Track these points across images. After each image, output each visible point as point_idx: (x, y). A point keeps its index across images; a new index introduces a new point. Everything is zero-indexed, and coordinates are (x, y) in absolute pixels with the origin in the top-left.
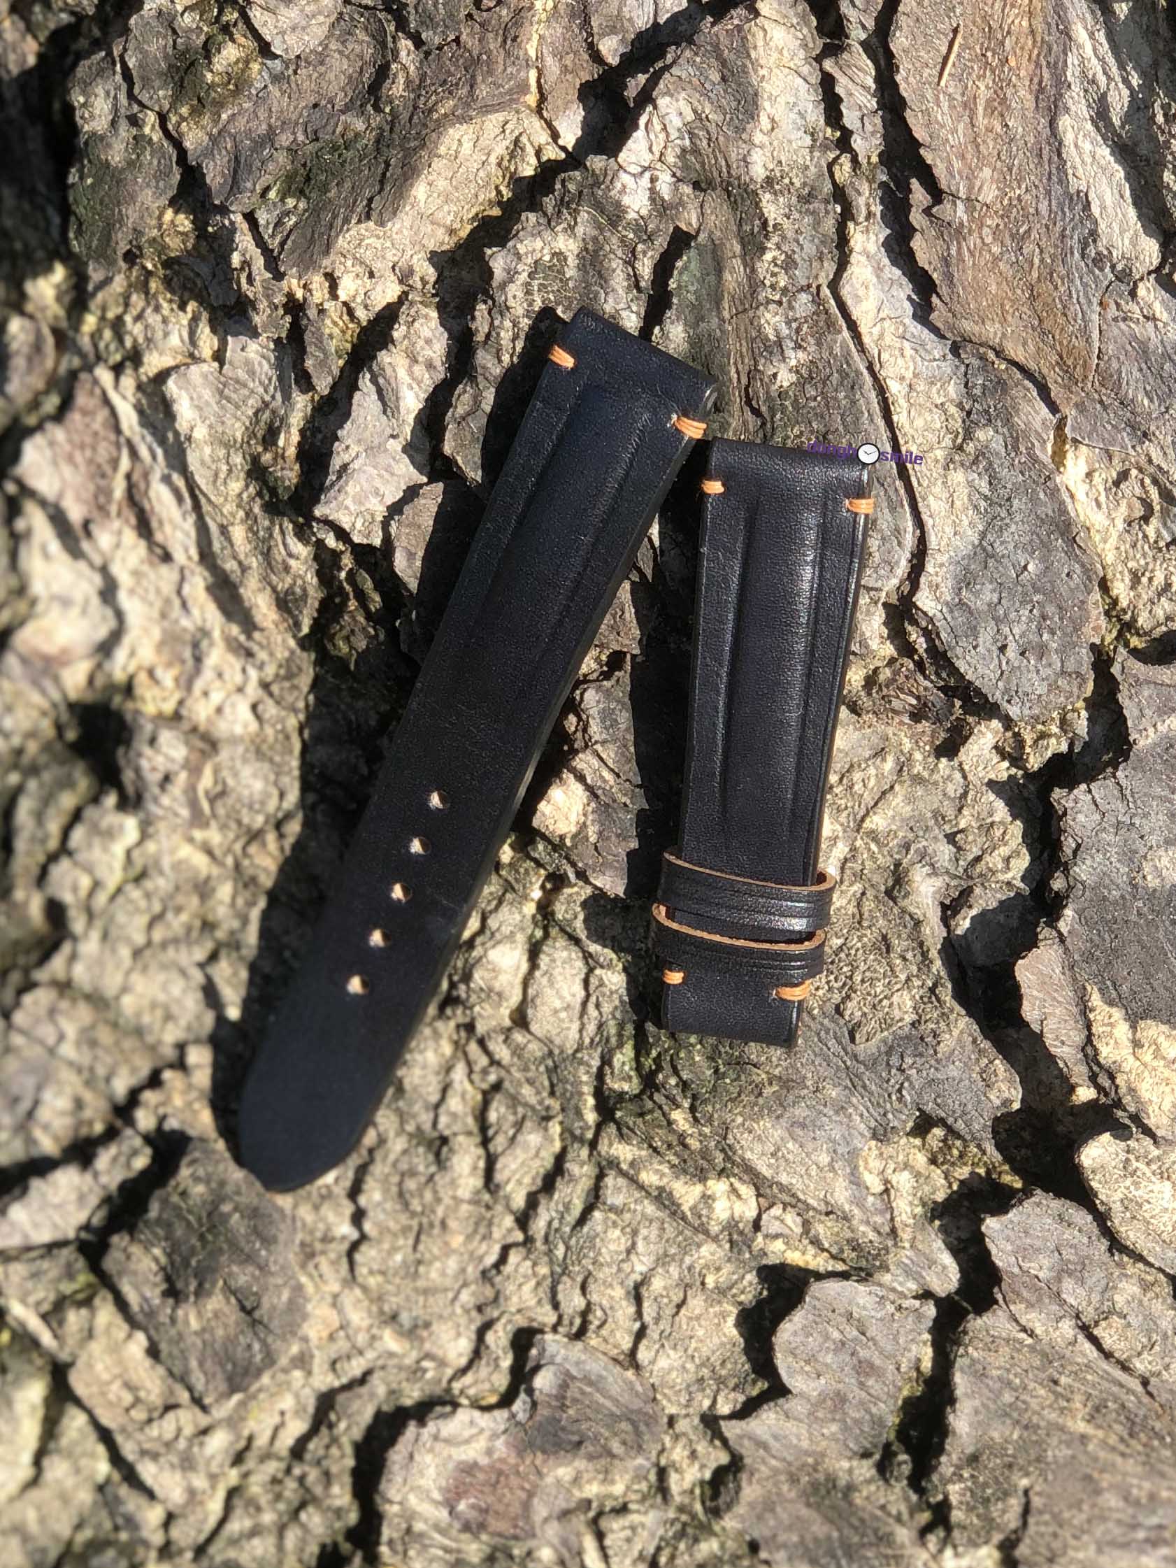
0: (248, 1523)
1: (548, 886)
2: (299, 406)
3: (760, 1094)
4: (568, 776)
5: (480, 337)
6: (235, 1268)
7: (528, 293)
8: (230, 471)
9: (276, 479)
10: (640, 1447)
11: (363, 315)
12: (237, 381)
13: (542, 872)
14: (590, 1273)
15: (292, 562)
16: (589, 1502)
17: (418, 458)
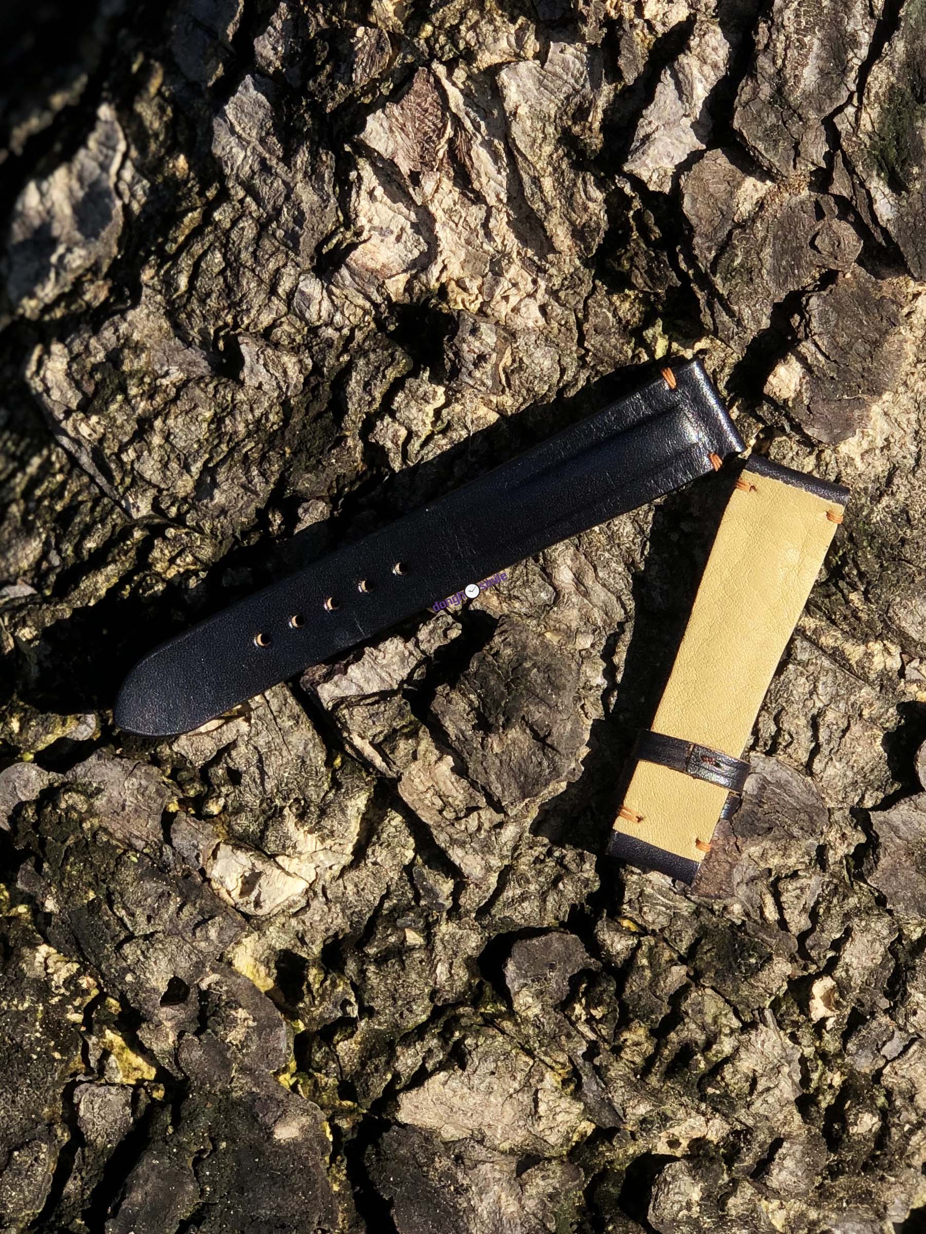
0: (518, 892)
1: (761, 436)
2: (605, 93)
3: (913, 581)
4: (792, 359)
5: (761, 47)
6: (531, 708)
7: (797, 16)
8: (545, 138)
9: (586, 144)
10: (814, 831)
11: (660, 29)
12: (555, 74)
13: (761, 426)
14: (783, 709)
15: (590, 204)
16: (770, 870)
17: (701, 131)
